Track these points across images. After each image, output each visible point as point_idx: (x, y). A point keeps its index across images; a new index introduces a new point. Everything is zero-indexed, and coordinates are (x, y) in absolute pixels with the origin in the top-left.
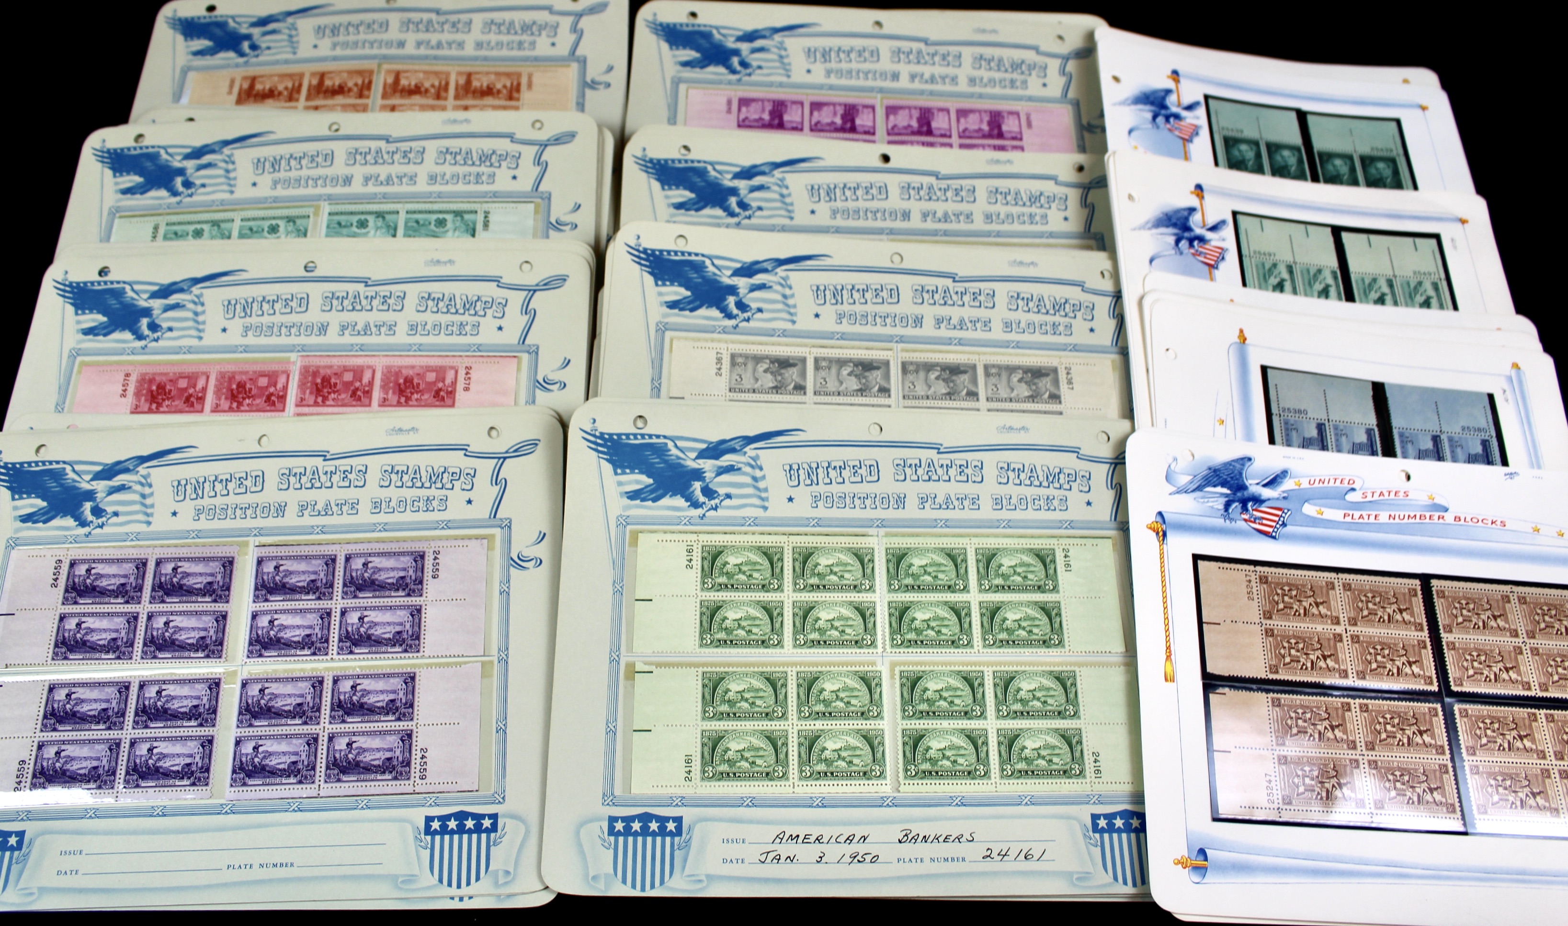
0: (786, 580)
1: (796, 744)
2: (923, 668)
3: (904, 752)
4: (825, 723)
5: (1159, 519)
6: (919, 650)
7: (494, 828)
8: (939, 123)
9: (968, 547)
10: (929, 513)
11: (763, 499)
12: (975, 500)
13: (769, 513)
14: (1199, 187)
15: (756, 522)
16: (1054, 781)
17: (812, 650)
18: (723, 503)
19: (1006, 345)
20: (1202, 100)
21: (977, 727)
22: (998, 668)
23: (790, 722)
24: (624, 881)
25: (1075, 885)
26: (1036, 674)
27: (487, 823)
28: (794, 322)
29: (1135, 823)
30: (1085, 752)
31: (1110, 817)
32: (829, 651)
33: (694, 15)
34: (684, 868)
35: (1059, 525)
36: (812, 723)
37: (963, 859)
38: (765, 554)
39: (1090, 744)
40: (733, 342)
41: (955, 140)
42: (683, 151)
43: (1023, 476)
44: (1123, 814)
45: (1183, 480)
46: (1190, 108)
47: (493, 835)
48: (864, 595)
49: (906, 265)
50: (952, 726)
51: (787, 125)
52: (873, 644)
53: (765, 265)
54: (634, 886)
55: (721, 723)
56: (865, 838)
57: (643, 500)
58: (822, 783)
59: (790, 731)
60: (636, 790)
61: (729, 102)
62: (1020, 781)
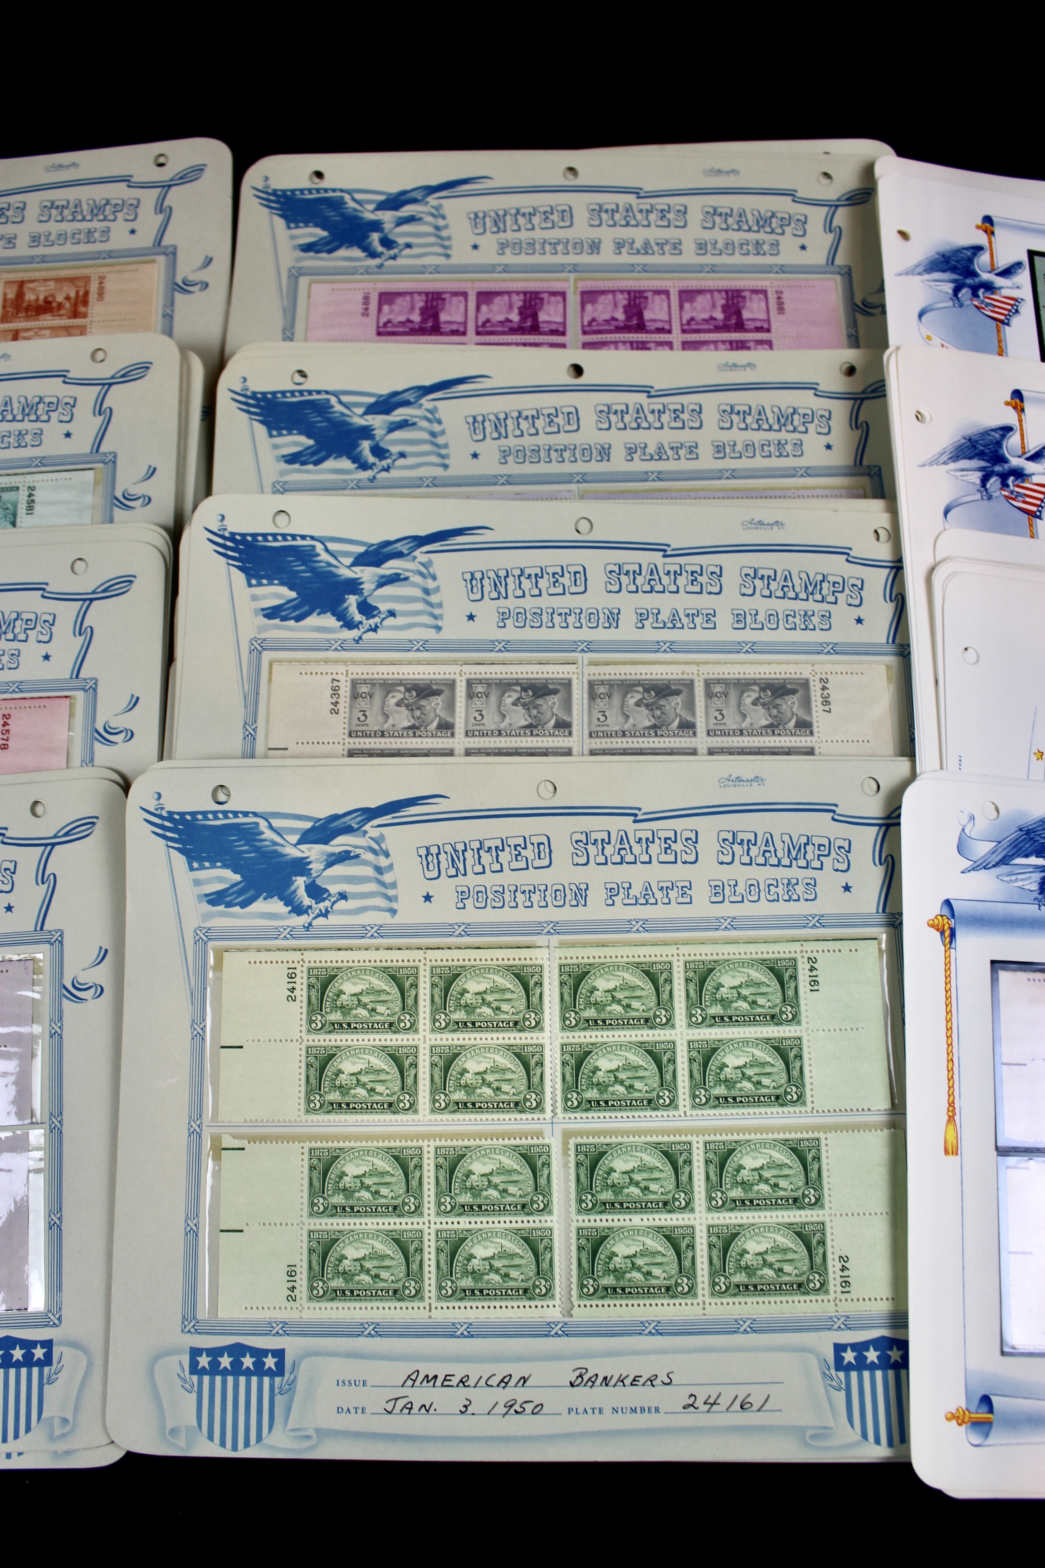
0: (421, 1015)
1: (433, 1250)
2: (608, 1140)
3: (579, 1260)
4: (473, 1220)
5: (946, 911)
6: (601, 1115)
7: (48, 1360)
8: (654, 312)
9: (674, 960)
10: (621, 912)
11: (389, 899)
12: (686, 889)
13: (398, 919)
14: (1017, 394)
15: (380, 931)
16: (784, 1299)
17: (456, 1116)
18: (336, 907)
19: (736, 648)
20: (1025, 259)
21: (681, 1223)
22: (712, 1138)
23: (426, 1219)
24: (211, 1437)
25: (807, 1445)
26: (764, 1144)
27: (39, 1353)
28: (438, 628)
29: (895, 1355)
30: (829, 1256)
31: (860, 1348)
32: (478, 1117)
33: (319, 175)
34: (287, 1419)
35: (804, 922)
36: (455, 1220)
37: (657, 1410)
38: (393, 977)
39: (836, 1245)
40: (354, 662)
41: (677, 336)
42: (298, 378)
43: (754, 851)
44: (876, 1343)
45: (982, 849)
46: (1007, 272)
47: (46, 1369)
48: (528, 1035)
49: (597, 535)
50: (646, 1223)
51: (446, 328)
52: (539, 1107)
53: (398, 546)
54: (223, 1444)
55: (334, 1220)
56: (525, 1380)
57: (229, 905)
58: (468, 1304)
59: (426, 1231)
60: (224, 1313)
61: (366, 299)
62: (737, 1300)
